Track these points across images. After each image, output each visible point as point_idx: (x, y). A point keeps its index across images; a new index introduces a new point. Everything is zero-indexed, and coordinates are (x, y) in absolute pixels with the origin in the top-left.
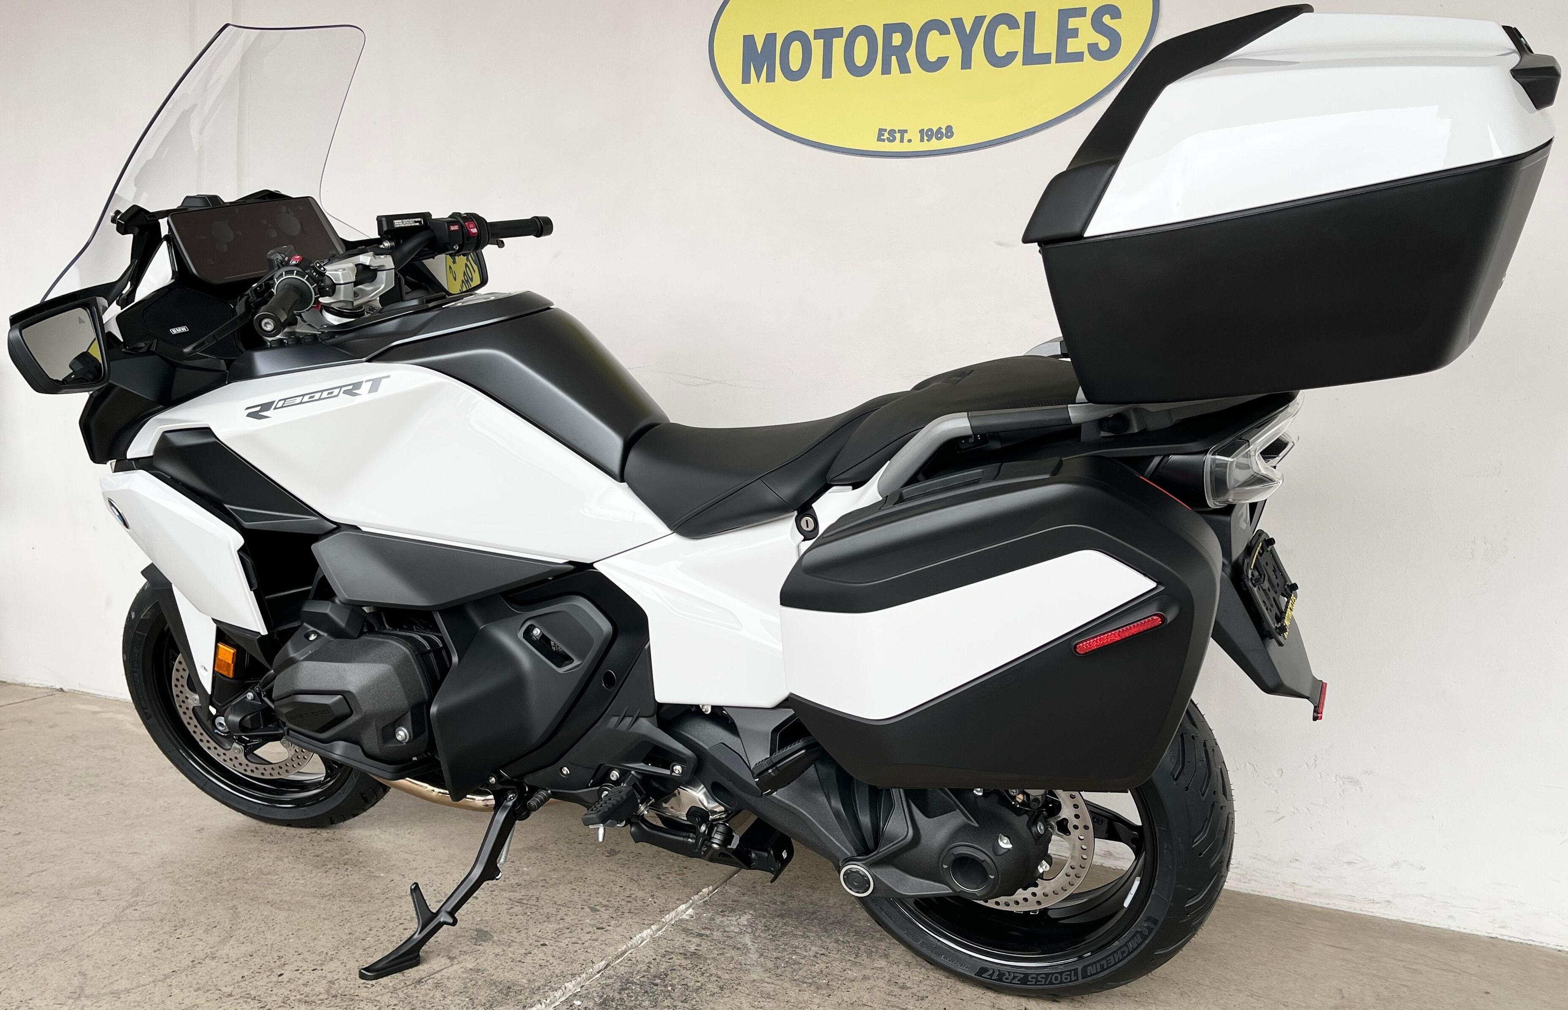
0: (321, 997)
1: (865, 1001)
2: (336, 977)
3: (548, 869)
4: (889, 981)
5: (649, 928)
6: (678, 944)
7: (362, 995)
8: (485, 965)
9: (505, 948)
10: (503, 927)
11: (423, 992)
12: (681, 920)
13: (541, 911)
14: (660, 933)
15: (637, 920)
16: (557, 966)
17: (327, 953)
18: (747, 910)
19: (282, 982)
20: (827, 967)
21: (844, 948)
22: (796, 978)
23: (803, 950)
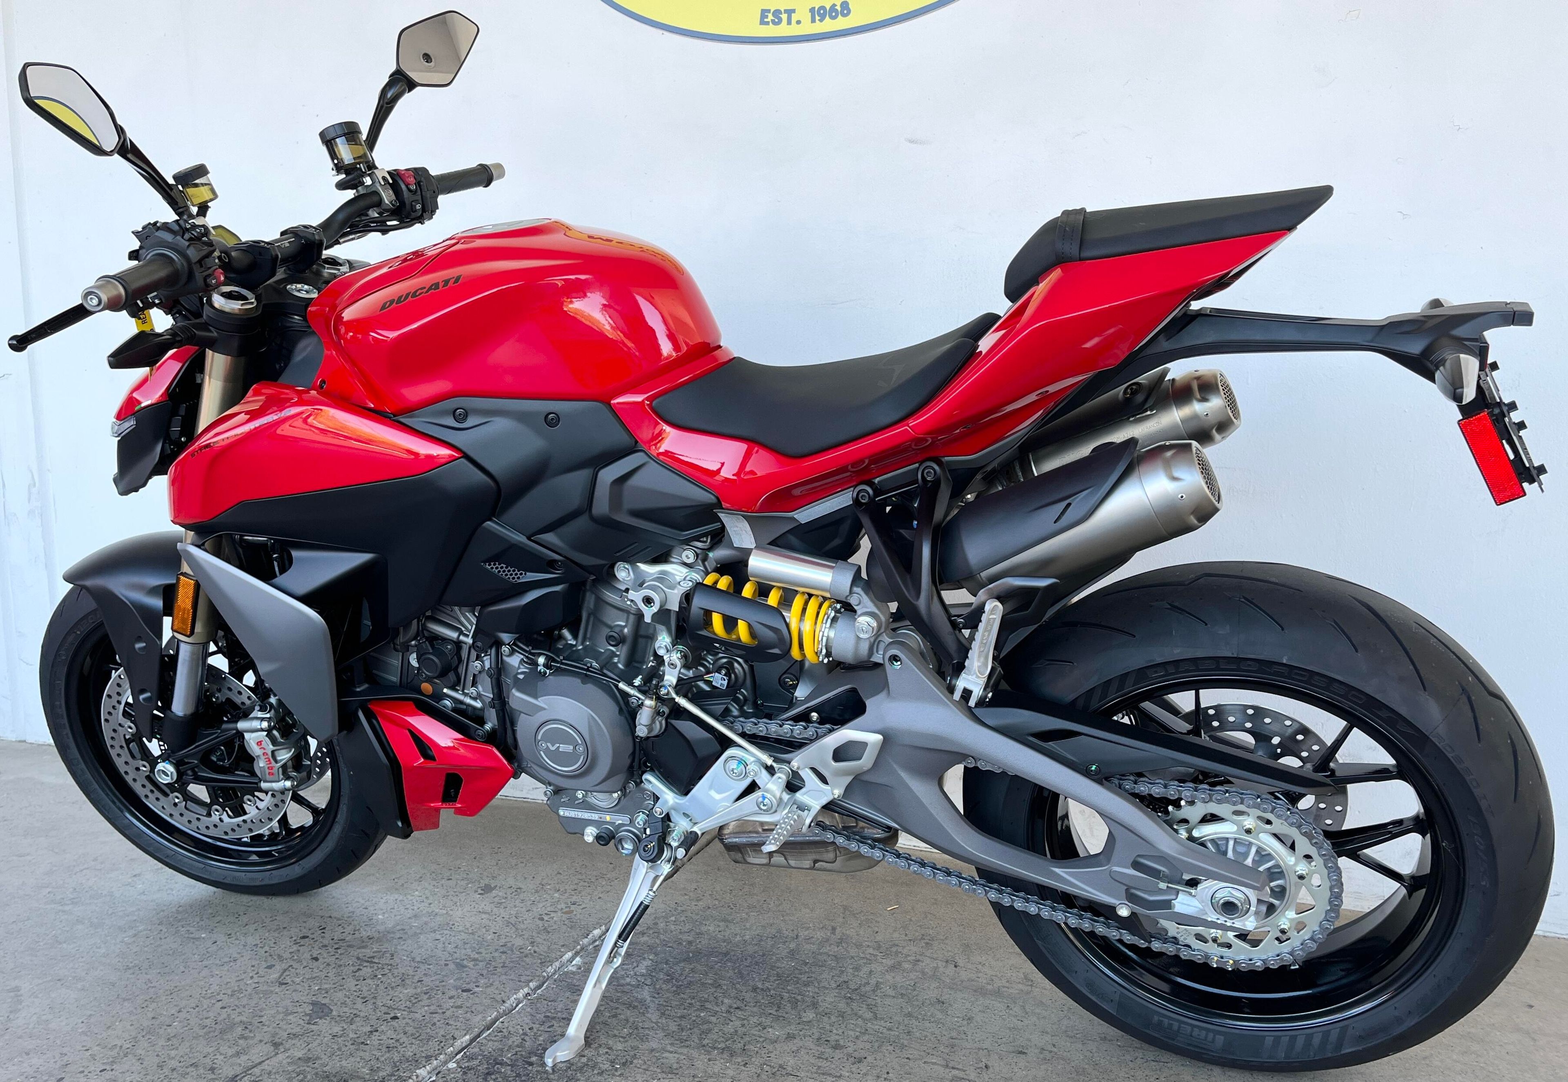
3: (409, 916)
4: (819, 1039)
5: (526, 986)
6: (560, 1006)
8: (319, 1053)
9: (346, 1027)
10: (346, 996)
12: (566, 974)
14: (539, 992)
15: (512, 977)
16: (408, 1046)
17: (121, 1047)
20: (743, 1026)
21: (763, 998)
22: (705, 1042)
23: (714, 1003)
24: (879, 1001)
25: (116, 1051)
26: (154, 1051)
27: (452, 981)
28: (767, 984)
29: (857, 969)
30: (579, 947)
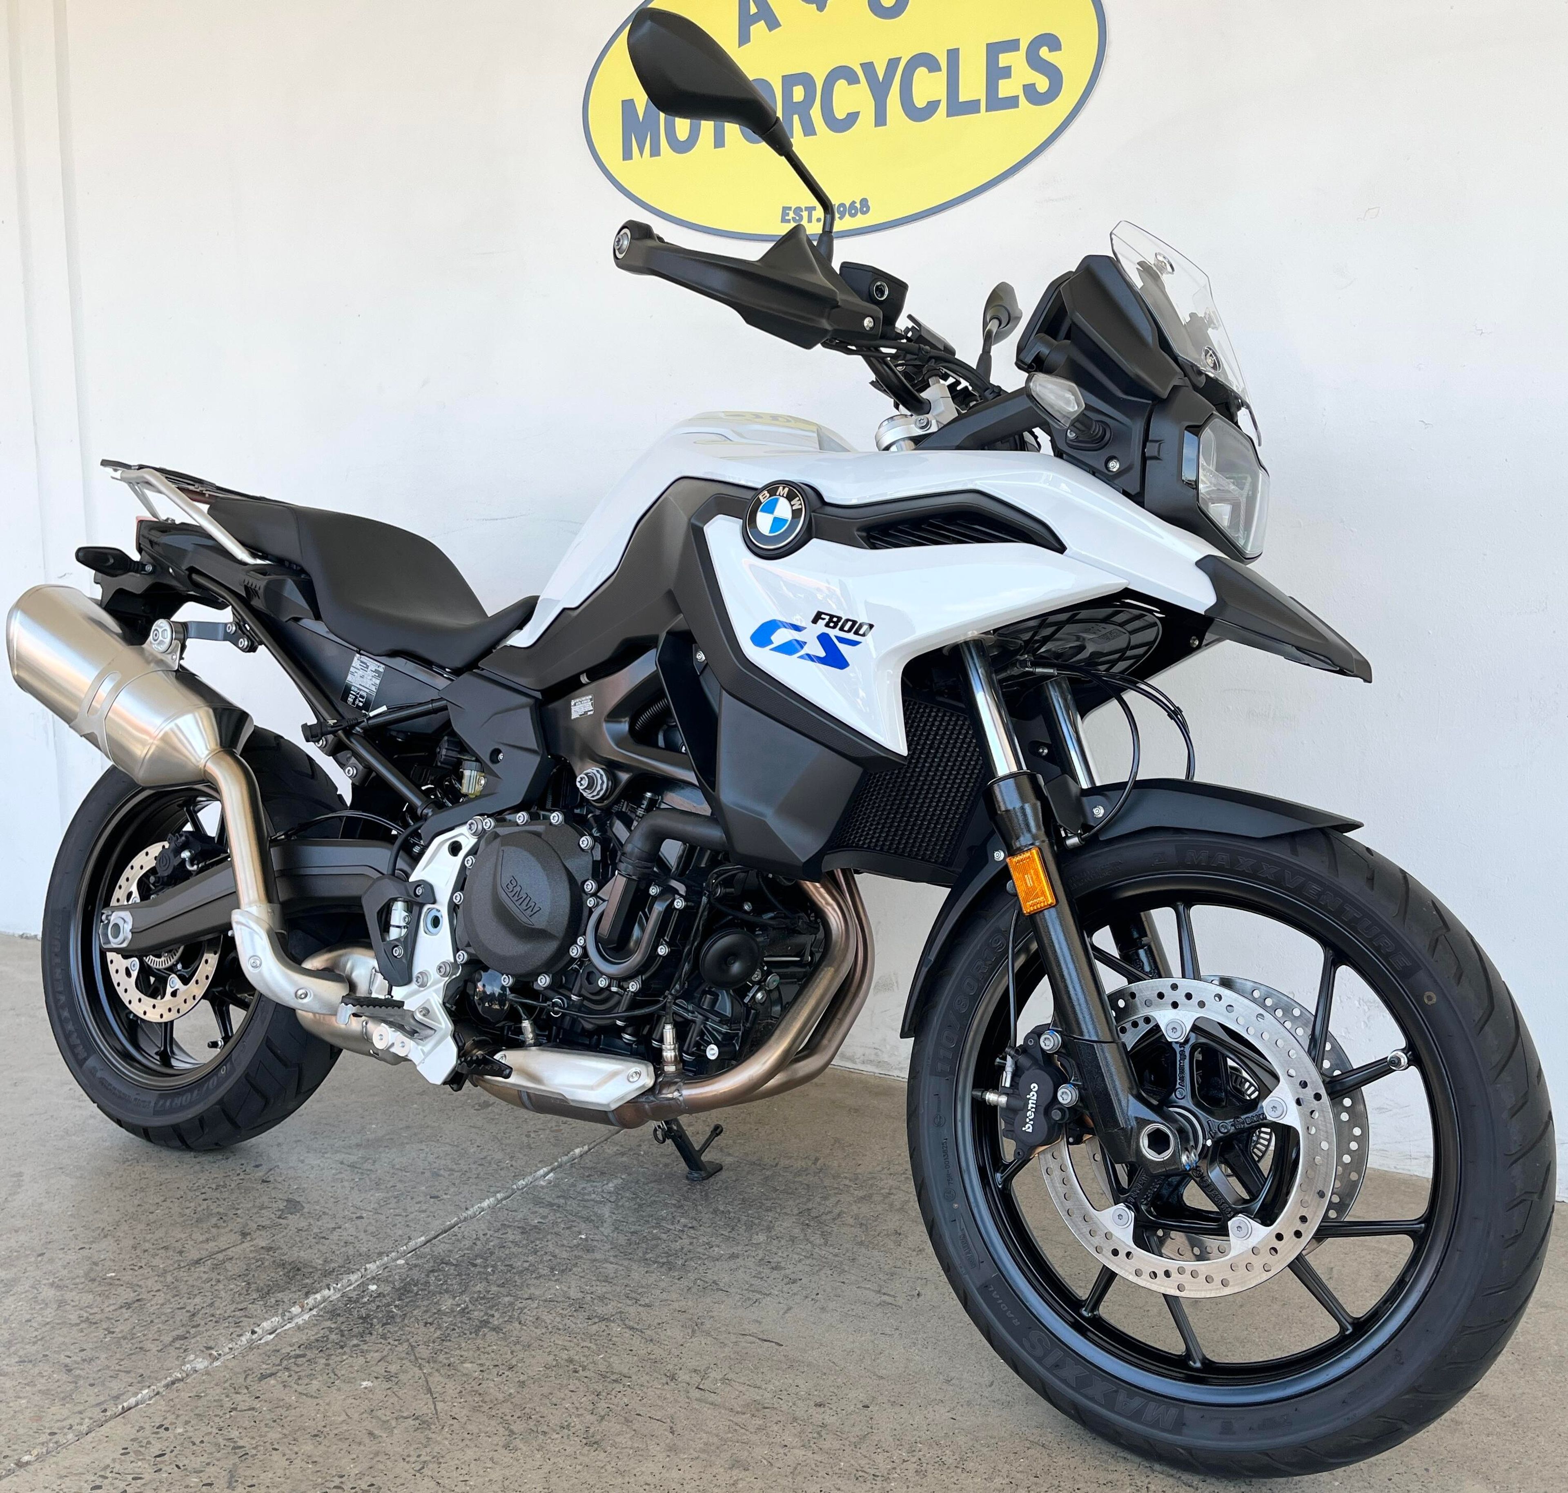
0: (78, 1280)
1: (721, 1285)
2: (102, 1257)
3: (401, 1126)
4: (762, 1260)
5: (493, 1196)
6: (520, 1216)
7: (124, 1278)
8: (281, 1243)
9: (312, 1222)
11: (196, 1275)
12: (535, 1187)
13: (373, 1176)
14: (504, 1202)
15: (483, 1187)
16: (365, 1243)
17: (103, 1229)
18: (619, 1175)
19: (40, 1262)
20: (691, 1243)
21: (720, 1220)
22: (648, 1256)
23: (670, 1222)
24: (835, 1229)
25: (99, 1231)
26: (133, 1234)
27: (424, 1188)
28: (729, 1208)
29: (825, 1198)
30: (556, 1164)
